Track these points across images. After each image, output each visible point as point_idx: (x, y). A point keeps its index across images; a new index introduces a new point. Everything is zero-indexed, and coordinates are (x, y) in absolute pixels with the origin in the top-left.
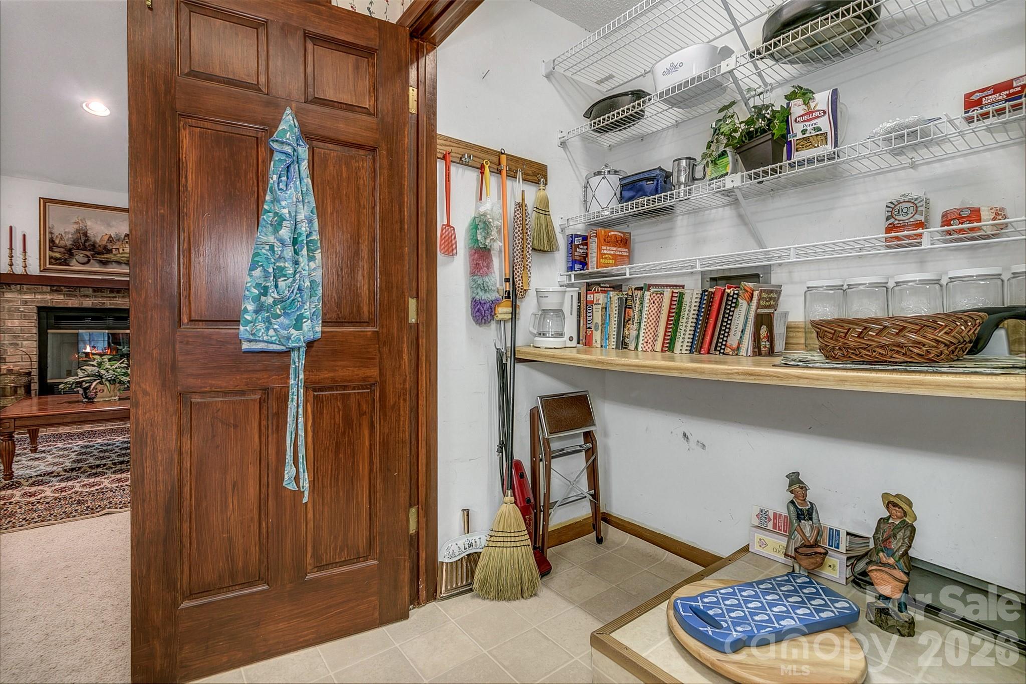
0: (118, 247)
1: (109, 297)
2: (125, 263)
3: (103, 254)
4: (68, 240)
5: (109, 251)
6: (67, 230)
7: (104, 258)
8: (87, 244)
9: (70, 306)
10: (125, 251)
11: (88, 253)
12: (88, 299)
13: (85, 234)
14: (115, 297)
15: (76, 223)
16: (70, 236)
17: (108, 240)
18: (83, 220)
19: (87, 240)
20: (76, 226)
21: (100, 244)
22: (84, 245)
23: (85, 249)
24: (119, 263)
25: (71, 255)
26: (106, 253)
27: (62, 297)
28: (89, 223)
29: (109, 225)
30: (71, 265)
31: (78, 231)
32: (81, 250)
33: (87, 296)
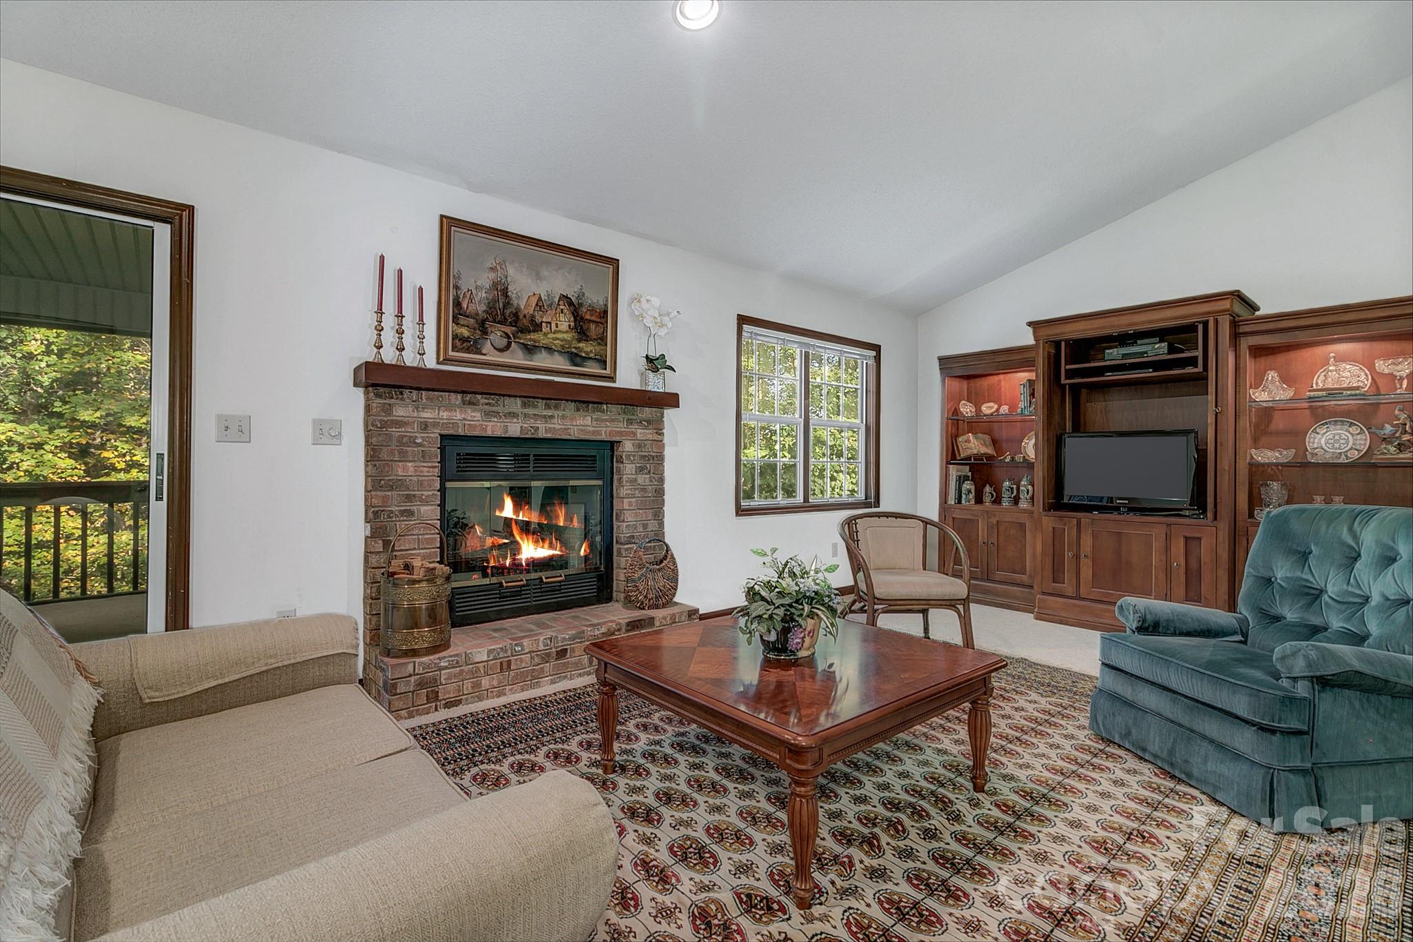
0: (549, 320)
1: (545, 417)
2: (558, 351)
3: (530, 332)
4: (480, 302)
5: (537, 327)
6: (479, 283)
7: (531, 340)
8: (508, 312)
9: (489, 433)
10: (560, 328)
11: (508, 330)
12: (515, 420)
13: (505, 292)
14: (552, 417)
15: (493, 269)
16: (484, 295)
17: (537, 305)
18: (502, 264)
19: (507, 304)
20: (492, 275)
21: (526, 312)
22: (503, 314)
23: (503, 322)
24: (549, 350)
25: (485, 332)
26: (534, 331)
27: (478, 415)
28: (511, 271)
29: (538, 277)
30: (484, 351)
31: (495, 285)
32: (499, 323)
33: (513, 415)
